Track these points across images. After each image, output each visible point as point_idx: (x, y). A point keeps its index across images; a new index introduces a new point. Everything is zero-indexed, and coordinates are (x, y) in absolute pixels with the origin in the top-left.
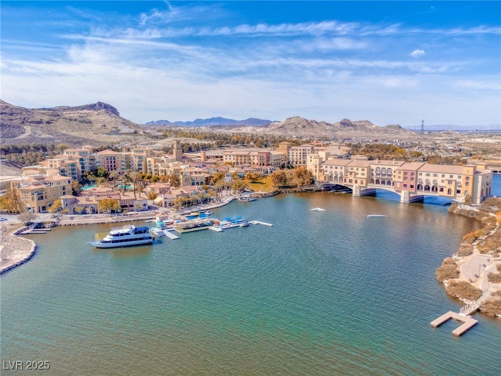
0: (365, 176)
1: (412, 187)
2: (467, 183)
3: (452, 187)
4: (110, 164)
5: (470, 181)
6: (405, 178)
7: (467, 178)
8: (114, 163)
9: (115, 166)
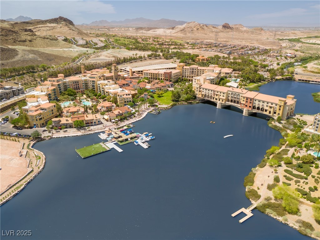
0: (224, 98)
1: (250, 107)
2: (280, 109)
3: (272, 110)
4: (75, 86)
5: (282, 108)
6: (247, 102)
7: (280, 106)
8: (78, 85)
9: (78, 87)
